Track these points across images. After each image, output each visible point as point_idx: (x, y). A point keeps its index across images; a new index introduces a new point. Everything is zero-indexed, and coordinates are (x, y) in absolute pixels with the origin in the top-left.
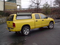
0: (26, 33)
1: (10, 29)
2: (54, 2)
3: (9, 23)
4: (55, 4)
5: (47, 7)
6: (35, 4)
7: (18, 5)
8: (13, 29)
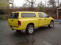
0: (31, 32)
1: (13, 27)
2: (48, 2)
3: (12, 21)
4: (49, 4)
5: (42, 6)
6: (29, 3)
7: (10, 3)
8: (18, 27)
